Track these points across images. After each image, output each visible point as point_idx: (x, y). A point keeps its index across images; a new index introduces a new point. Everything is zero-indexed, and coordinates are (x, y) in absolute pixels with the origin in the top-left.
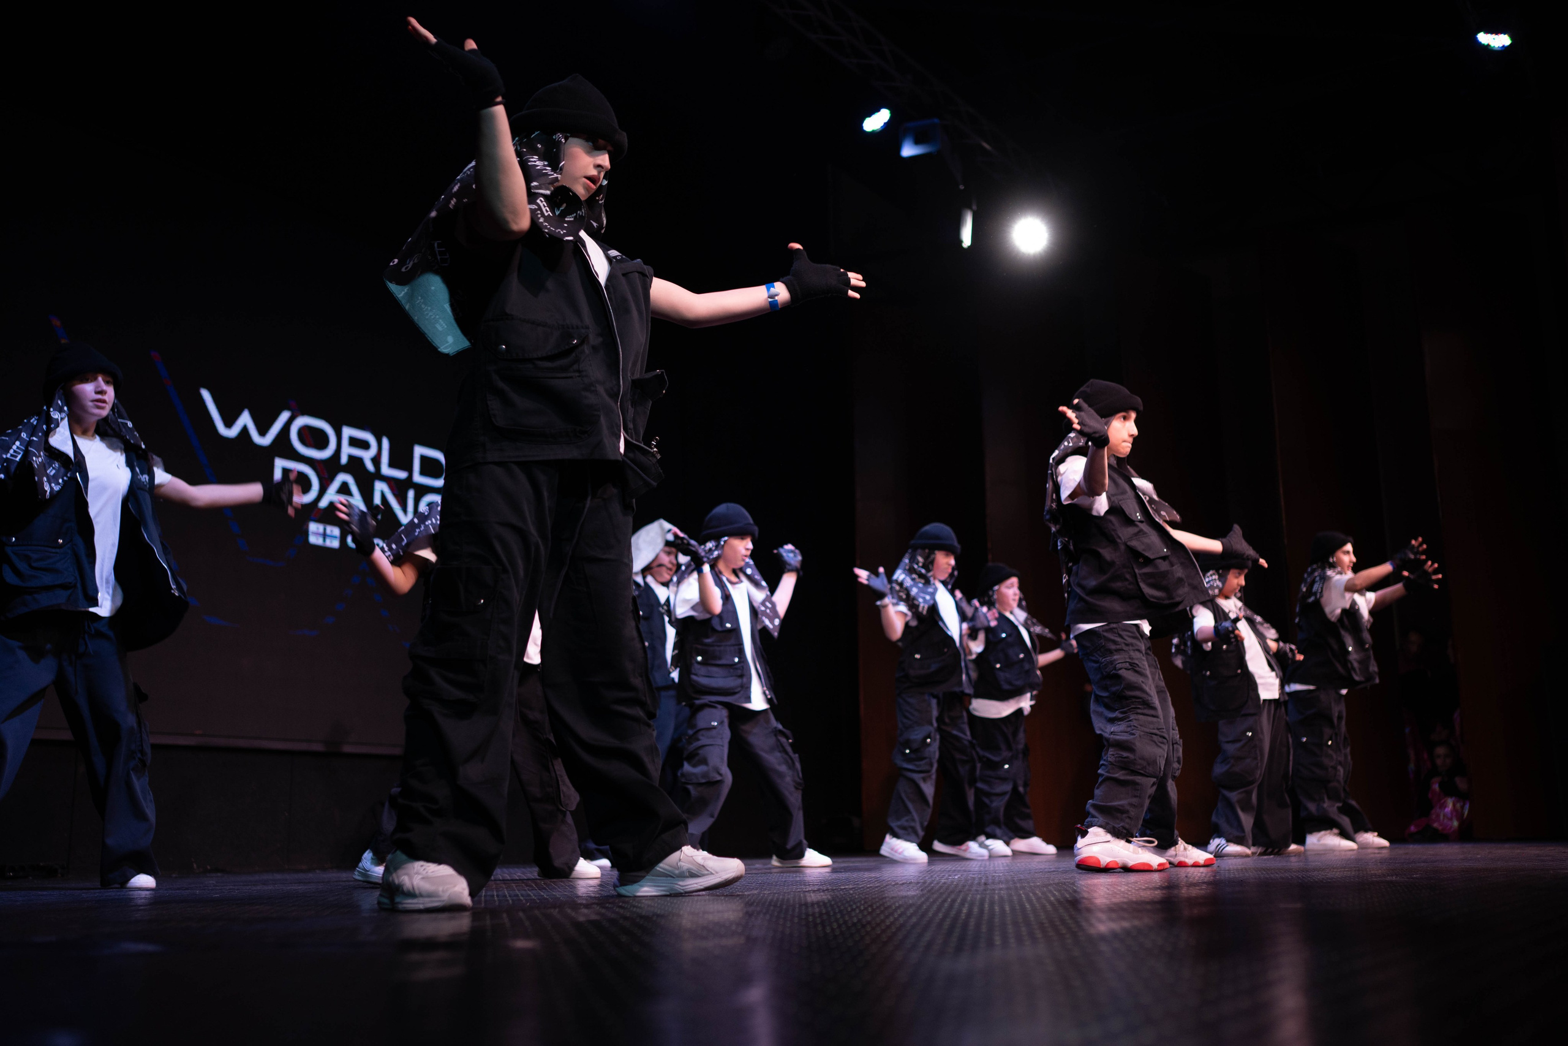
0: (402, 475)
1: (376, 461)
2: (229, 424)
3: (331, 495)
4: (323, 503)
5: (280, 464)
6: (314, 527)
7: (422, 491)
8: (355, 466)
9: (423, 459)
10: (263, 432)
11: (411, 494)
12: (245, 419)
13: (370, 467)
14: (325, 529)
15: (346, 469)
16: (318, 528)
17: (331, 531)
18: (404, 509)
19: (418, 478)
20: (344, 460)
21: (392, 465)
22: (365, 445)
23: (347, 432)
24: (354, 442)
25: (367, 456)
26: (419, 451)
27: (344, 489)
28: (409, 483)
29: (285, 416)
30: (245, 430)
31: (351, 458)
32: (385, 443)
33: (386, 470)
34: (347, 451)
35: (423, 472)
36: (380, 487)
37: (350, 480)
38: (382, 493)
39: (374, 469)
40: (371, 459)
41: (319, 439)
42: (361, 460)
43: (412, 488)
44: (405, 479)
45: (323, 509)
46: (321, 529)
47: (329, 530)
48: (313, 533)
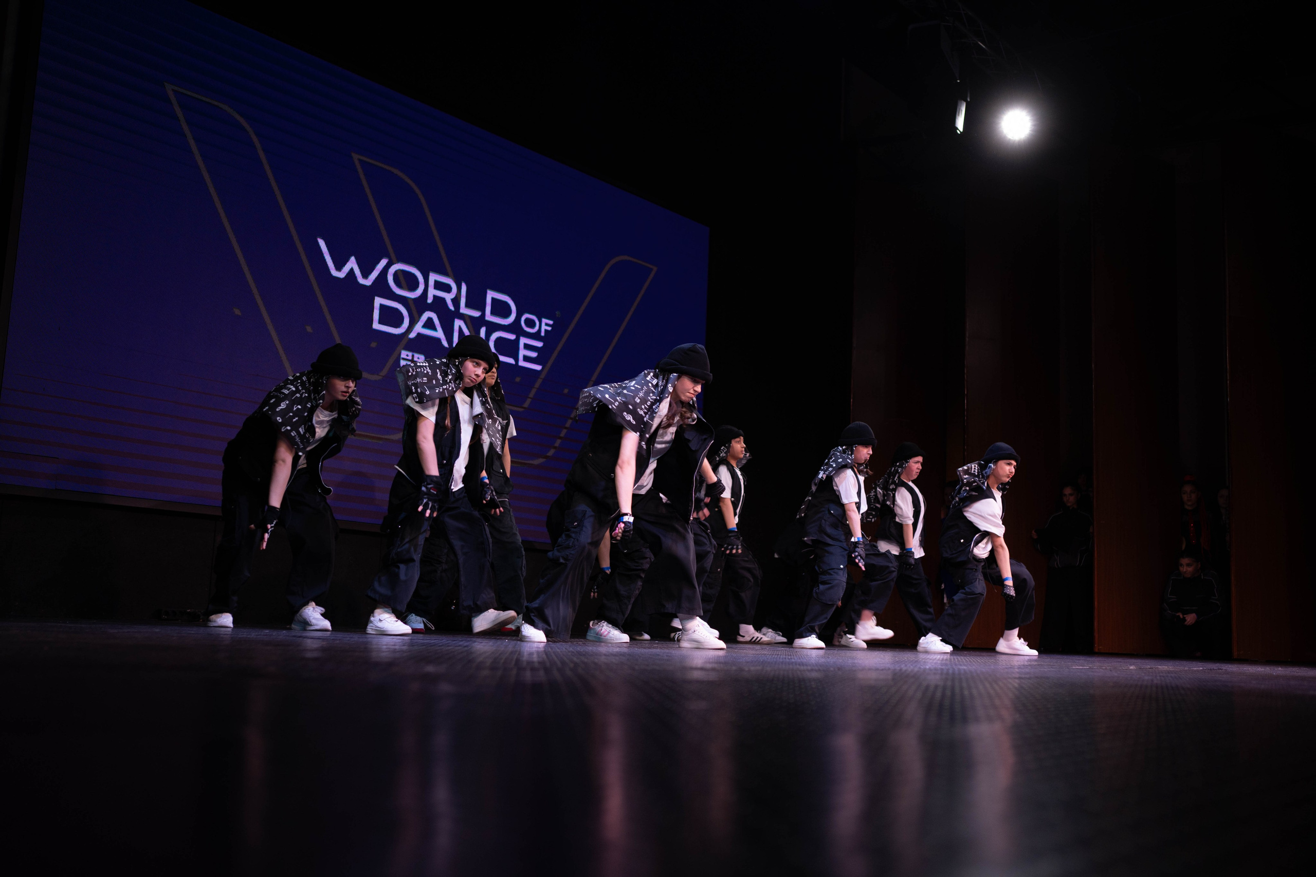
0: (476, 314)
1: (456, 301)
2: (339, 268)
3: (419, 328)
4: (412, 335)
5: (378, 301)
6: (404, 354)
7: (492, 328)
8: (439, 305)
9: (494, 300)
10: (365, 275)
12: (352, 264)
13: (452, 308)
14: (413, 356)
15: (430, 308)
16: (407, 356)
17: (418, 358)
19: (489, 317)
20: (430, 301)
21: (467, 306)
22: (447, 288)
23: (433, 277)
24: (439, 286)
25: (448, 297)
26: (491, 295)
27: (429, 324)
28: (482, 320)
29: (383, 262)
30: (351, 272)
31: (435, 297)
32: (464, 288)
33: (463, 309)
34: (432, 292)
35: (494, 313)
36: (458, 323)
37: (434, 316)
38: (460, 329)
39: (455, 308)
40: (453, 300)
41: (409, 282)
42: (443, 300)
43: (483, 326)
44: (477, 318)
45: (411, 339)
46: (410, 354)
47: (416, 355)
48: (404, 359)
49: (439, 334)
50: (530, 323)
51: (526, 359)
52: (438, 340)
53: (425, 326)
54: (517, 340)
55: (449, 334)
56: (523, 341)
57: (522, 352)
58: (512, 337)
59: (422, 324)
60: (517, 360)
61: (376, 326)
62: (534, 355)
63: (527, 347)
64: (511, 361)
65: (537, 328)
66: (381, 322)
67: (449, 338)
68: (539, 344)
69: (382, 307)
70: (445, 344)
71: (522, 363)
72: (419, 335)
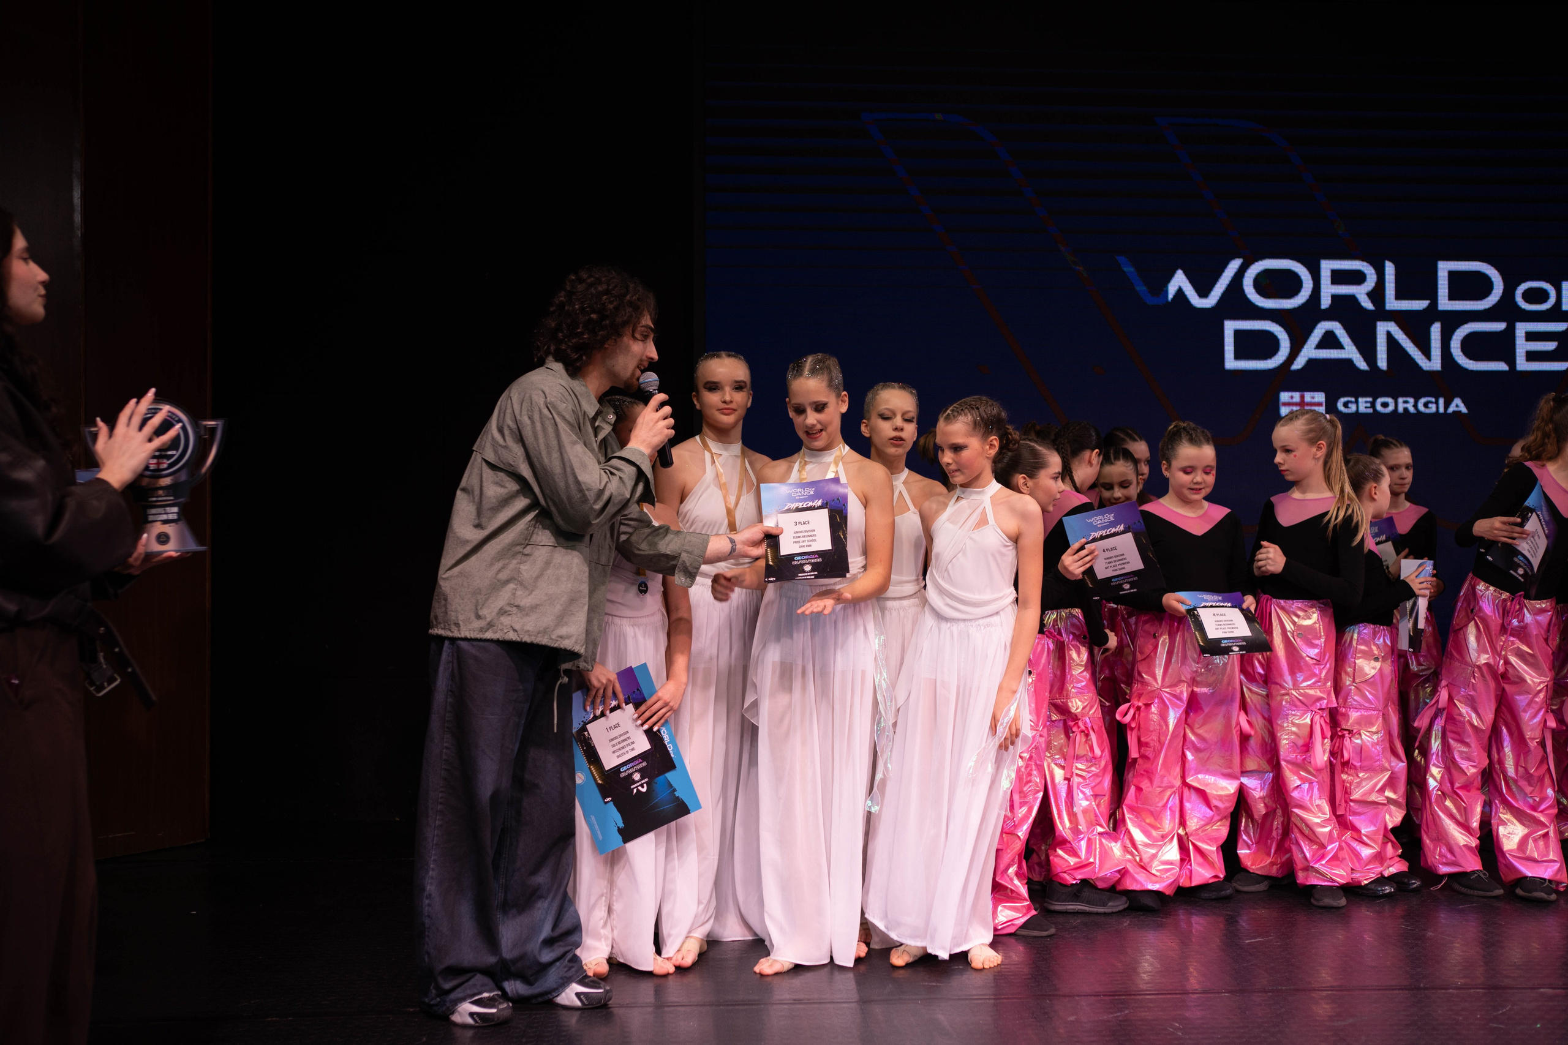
0: (1420, 305)
1: (1377, 295)
3: (1310, 351)
4: (1299, 364)
5: (1230, 327)
6: (1284, 396)
7: (1452, 321)
8: (1344, 308)
9: (1452, 275)
10: (1203, 293)
11: (1436, 330)
12: (1179, 281)
13: (1368, 305)
14: (1302, 397)
15: (1328, 315)
16: (1292, 397)
17: (1313, 398)
18: (1426, 351)
19: (1445, 303)
20: (1325, 302)
21: (1399, 296)
22: (1357, 278)
23: (1327, 267)
24: (1339, 277)
25: (1361, 292)
26: (1444, 268)
27: (1329, 341)
28: (1432, 313)
29: (1234, 265)
30: (1180, 294)
31: (1335, 298)
32: (1390, 268)
33: (1392, 303)
34: (1328, 291)
35: (1452, 297)
36: (1383, 328)
37: (1337, 328)
38: (1389, 335)
39: (1374, 306)
40: (1369, 294)
41: (1286, 284)
42: (1352, 298)
43: (1437, 321)
44: (1424, 310)
45: (1298, 371)
46: (1297, 396)
47: (1308, 396)
48: (1286, 404)
49: (1350, 352)
50: (1534, 296)
51: (1531, 356)
52: (1349, 362)
53: (1321, 345)
54: (1510, 332)
55: (1368, 350)
56: (1522, 328)
57: (1522, 346)
58: (1500, 326)
59: (1314, 345)
60: (1511, 362)
61: (1231, 363)
62: (1551, 346)
63: (1531, 336)
64: (1501, 366)
65: (1552, 300)
66: (1238, 356)
67: (1369, 353)
68: (1559, 327)
69: (1238, 333)
70: (1361, 364)
71: (1522, 365)
72: (1311, 362)
